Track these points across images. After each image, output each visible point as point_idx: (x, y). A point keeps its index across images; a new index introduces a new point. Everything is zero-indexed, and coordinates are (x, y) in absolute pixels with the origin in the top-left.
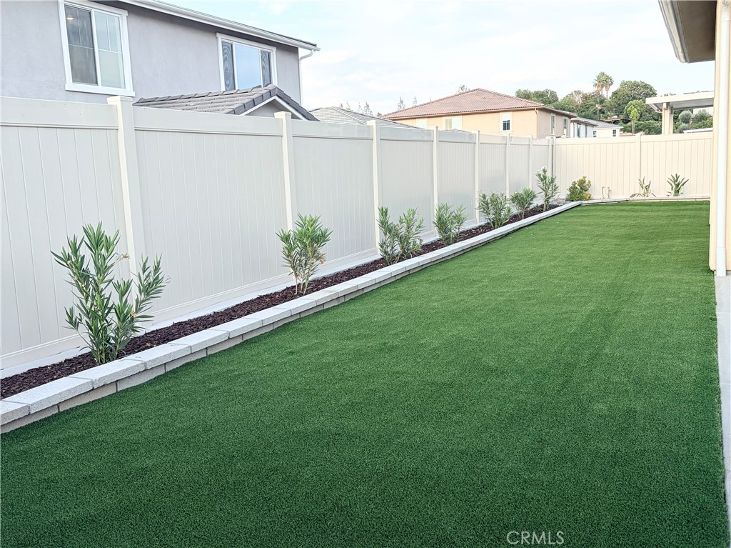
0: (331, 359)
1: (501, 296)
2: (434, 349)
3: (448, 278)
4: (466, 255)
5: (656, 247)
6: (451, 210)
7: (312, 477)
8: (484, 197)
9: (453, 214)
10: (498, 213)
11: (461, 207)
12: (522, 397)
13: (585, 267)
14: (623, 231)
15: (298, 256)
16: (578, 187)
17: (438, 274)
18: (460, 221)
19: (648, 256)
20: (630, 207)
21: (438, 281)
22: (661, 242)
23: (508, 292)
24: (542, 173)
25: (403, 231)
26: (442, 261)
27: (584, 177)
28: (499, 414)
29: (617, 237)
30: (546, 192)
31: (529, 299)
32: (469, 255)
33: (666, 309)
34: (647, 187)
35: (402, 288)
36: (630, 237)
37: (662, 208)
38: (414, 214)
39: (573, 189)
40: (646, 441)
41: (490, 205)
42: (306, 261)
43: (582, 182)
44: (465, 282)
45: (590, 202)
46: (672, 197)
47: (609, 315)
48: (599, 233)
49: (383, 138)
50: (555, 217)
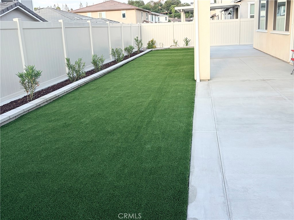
0: (40, 133)
1: (117, 95)
2: (87, 124)
3: (96, 88)
4: (105, 76)
5: (177, 69)
6: (98, 57)
7: (24, 197)
8: (113, 50)
9: (99, 58)
10: (119, 56)
11: (102, 55)
12: (119, 144)
13: (150, 80)
14: (166, 63)
15: (27, 83)
16: (151, 43)
17: (93, 86)
18: (102, 62)
19: (174, 74)
20: (170, 51)
21: (93, 89)
22: (179, 67)
23: (120, 93)
24: (136, 38)
25: (77, 68)
26: (95, 79)
27: (153, 39)
28: (109, 154)
29: (164, 65)
30: (138, 46)
31: (128, 96)
32: (107, 76)
33: (177, 98)
34: (176, 43)
35: (77, 93)
36: (168, 65)
37: (182, 51)
38: (81, 60)
39: (149, 44)
40: (163, 162)
41: (115, 53)
42: (31, 85)
43: (152, 41)
44: (104, 89)
45: (155, 49)
46: (185, 47)
47: (156, 102)
48: (157, 63)
49: (66, 27)
50: (142, 56)
